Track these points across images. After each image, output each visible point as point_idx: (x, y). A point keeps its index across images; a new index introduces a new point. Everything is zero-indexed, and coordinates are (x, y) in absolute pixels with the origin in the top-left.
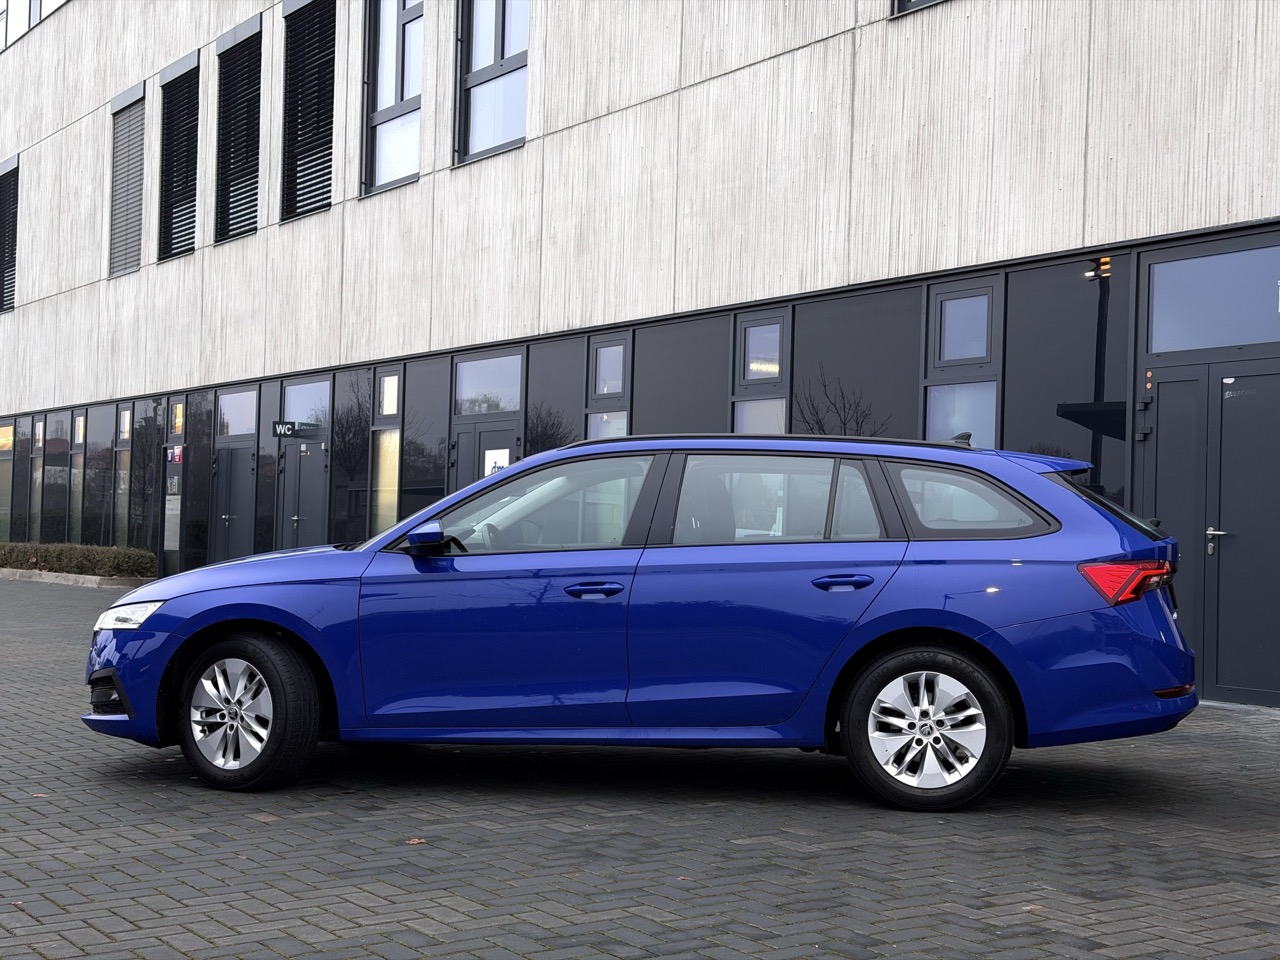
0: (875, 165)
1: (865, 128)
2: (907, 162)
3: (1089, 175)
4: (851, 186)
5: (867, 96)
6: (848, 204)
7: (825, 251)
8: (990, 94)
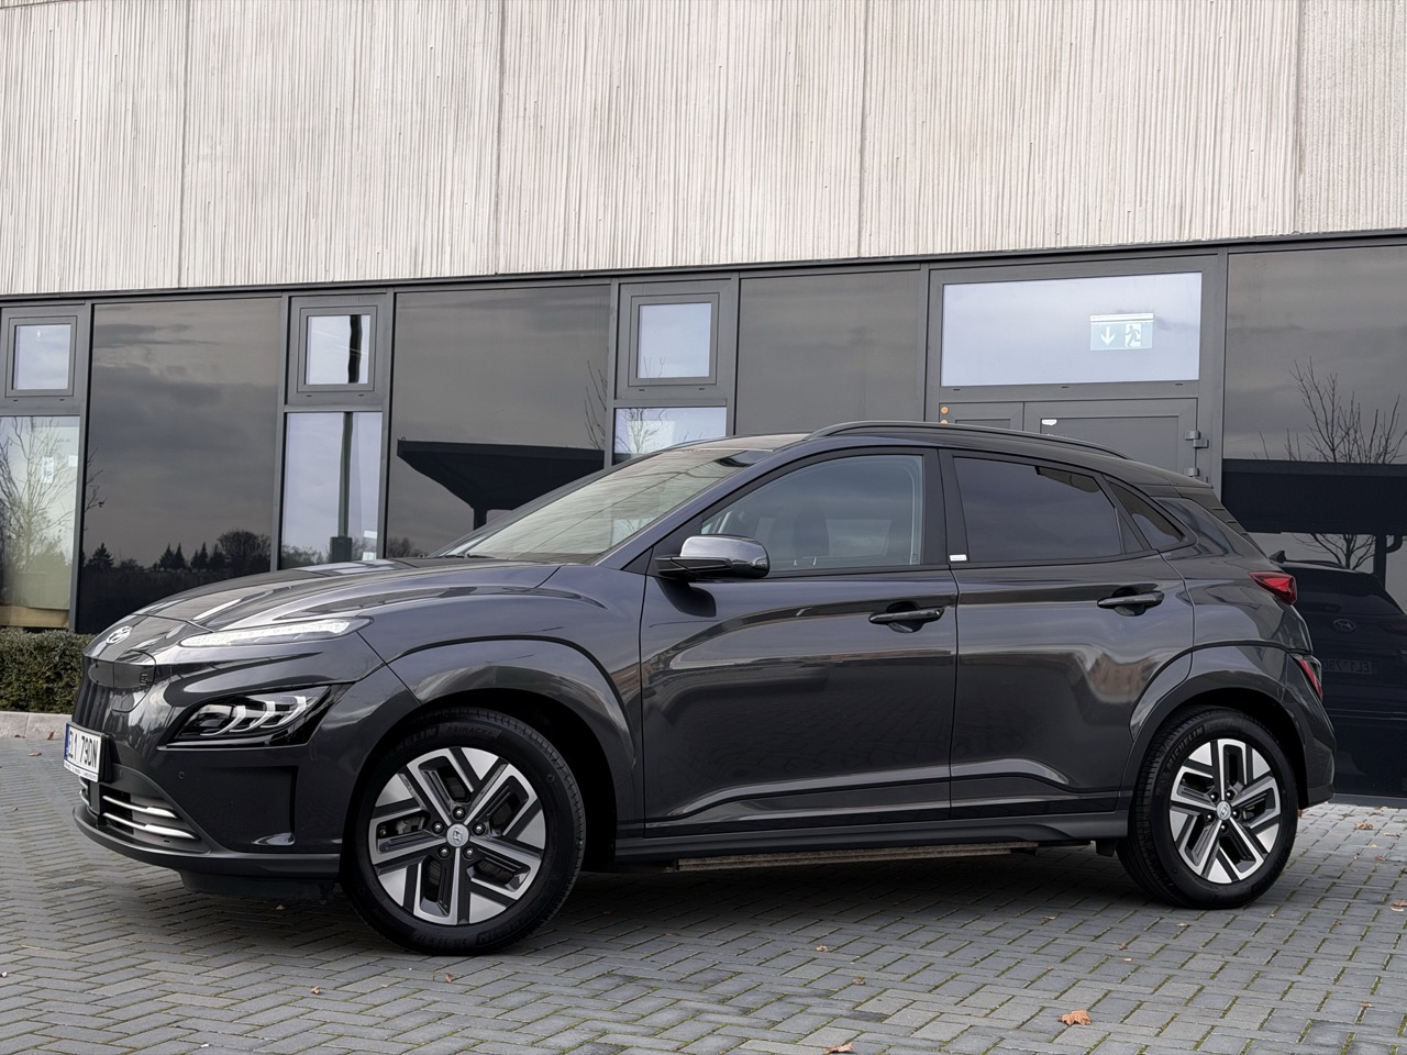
0: (540, 129)
1: (523, 80)
2: (592, 129)
3: (866, 174)
4: (499, 150)
5: (526, 40)
6: (494, 172)
7: (456, 227)
8: (721, 61)
